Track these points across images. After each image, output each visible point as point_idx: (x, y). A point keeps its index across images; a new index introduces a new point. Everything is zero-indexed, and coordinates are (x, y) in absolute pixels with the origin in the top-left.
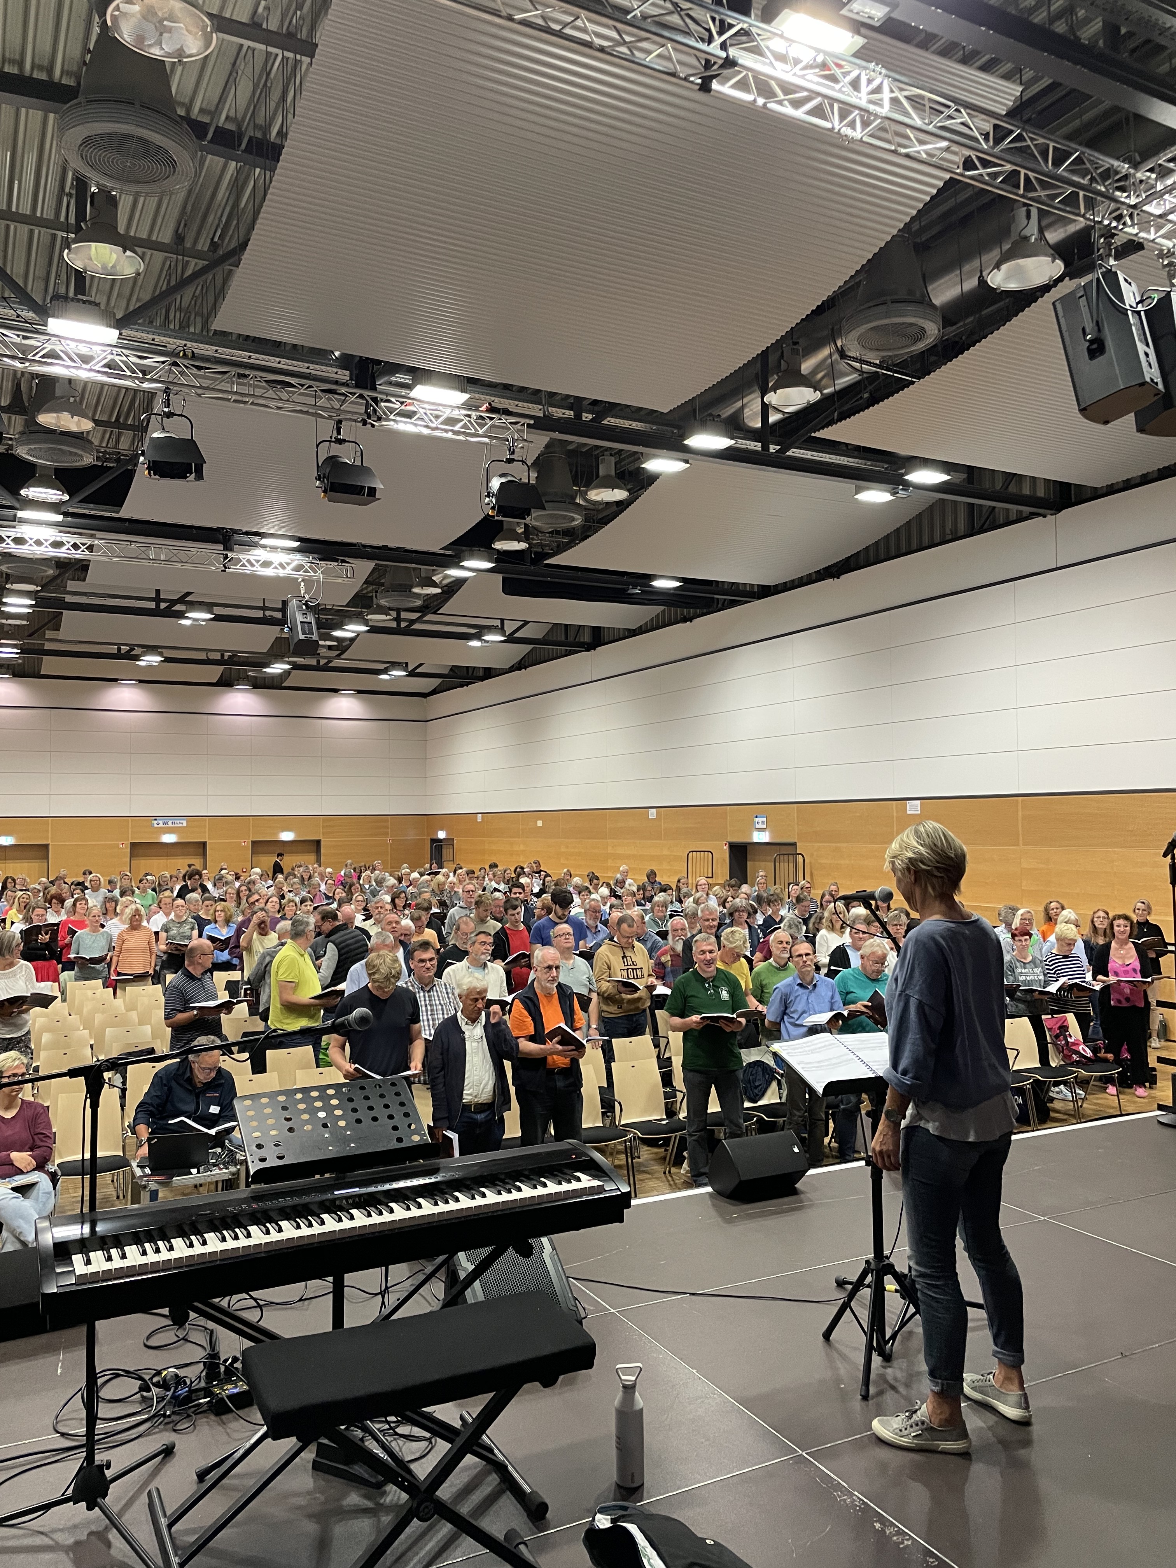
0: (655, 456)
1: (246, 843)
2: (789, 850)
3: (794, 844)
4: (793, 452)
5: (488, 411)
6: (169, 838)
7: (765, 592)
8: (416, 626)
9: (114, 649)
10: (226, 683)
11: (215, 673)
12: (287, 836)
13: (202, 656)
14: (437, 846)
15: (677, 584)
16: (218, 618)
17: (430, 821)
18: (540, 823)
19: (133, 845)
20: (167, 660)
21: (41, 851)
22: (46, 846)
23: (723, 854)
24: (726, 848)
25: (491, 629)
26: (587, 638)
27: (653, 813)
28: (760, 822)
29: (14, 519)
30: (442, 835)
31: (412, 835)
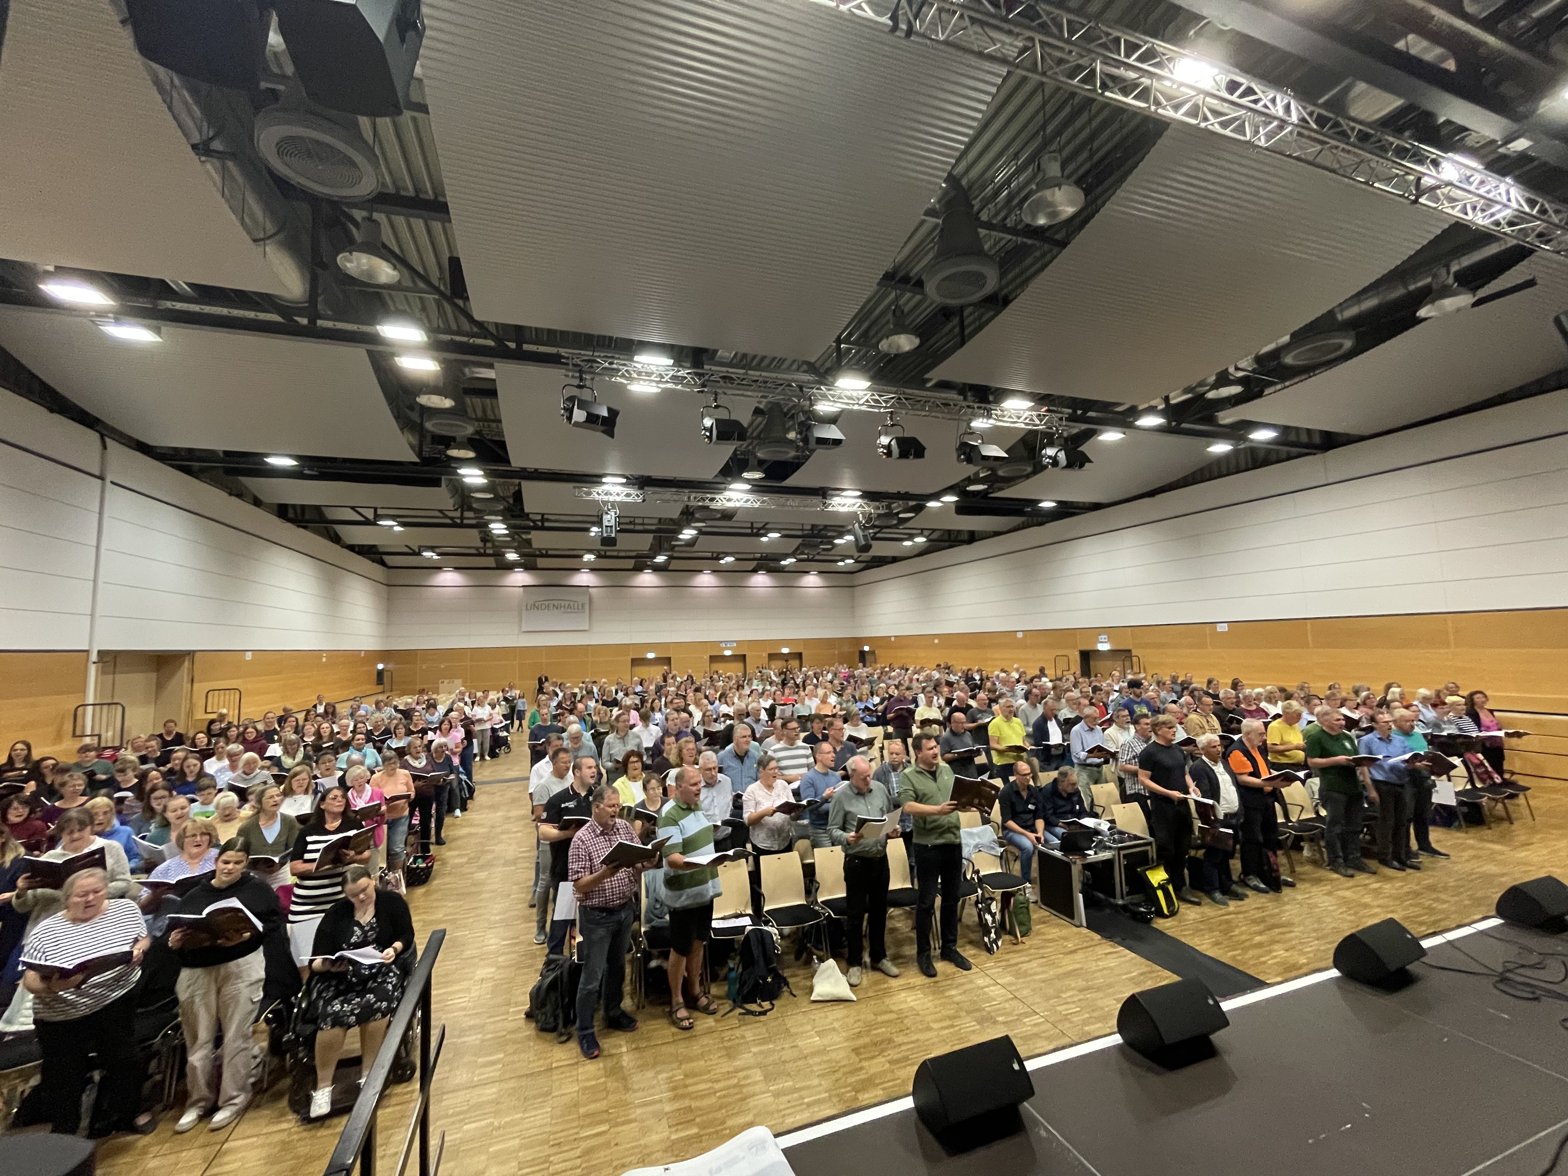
0: (1107, 431)
1: (765, 655)
2: (1127, 654)
3: (1130, 651)
4: (1184, 425)
5: (1047, 411)
6: (728, 653)
7: (1097, 507)
8: (878, 535)
9: (709, 555)
10: (755, 571)
11: (752, 565)
12: (785, 651)
13: (752, 556)
14: (862, 654)
15: (1054, 504)
16: (783, 536)
17: (858, 641)
18: (936, 641)
19: (711, 657)
20: (737, 559)
21: (668, 661)
22: (670, 658)
23: (1076, 657)
24: (1077, 654)
25: (918, 535)
26: (966, 537)
27: (1020, 635)
28: (1103, 637)
29: (725, 489)
30: (866, 648)
31: (846, 649)
